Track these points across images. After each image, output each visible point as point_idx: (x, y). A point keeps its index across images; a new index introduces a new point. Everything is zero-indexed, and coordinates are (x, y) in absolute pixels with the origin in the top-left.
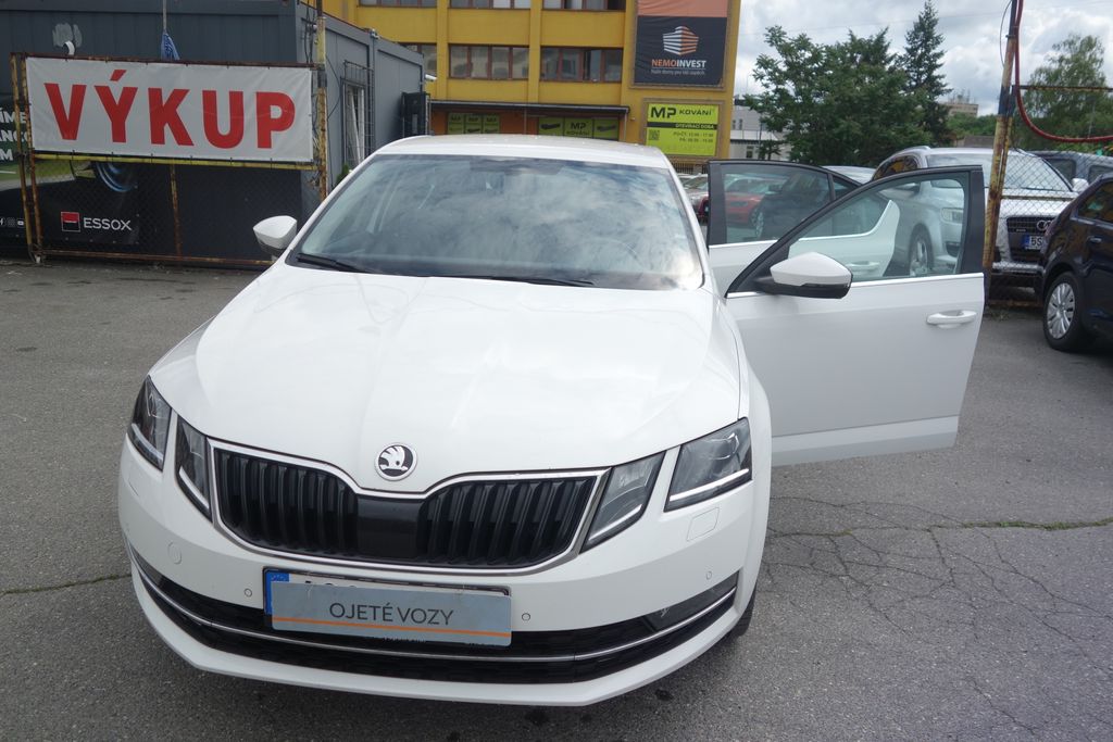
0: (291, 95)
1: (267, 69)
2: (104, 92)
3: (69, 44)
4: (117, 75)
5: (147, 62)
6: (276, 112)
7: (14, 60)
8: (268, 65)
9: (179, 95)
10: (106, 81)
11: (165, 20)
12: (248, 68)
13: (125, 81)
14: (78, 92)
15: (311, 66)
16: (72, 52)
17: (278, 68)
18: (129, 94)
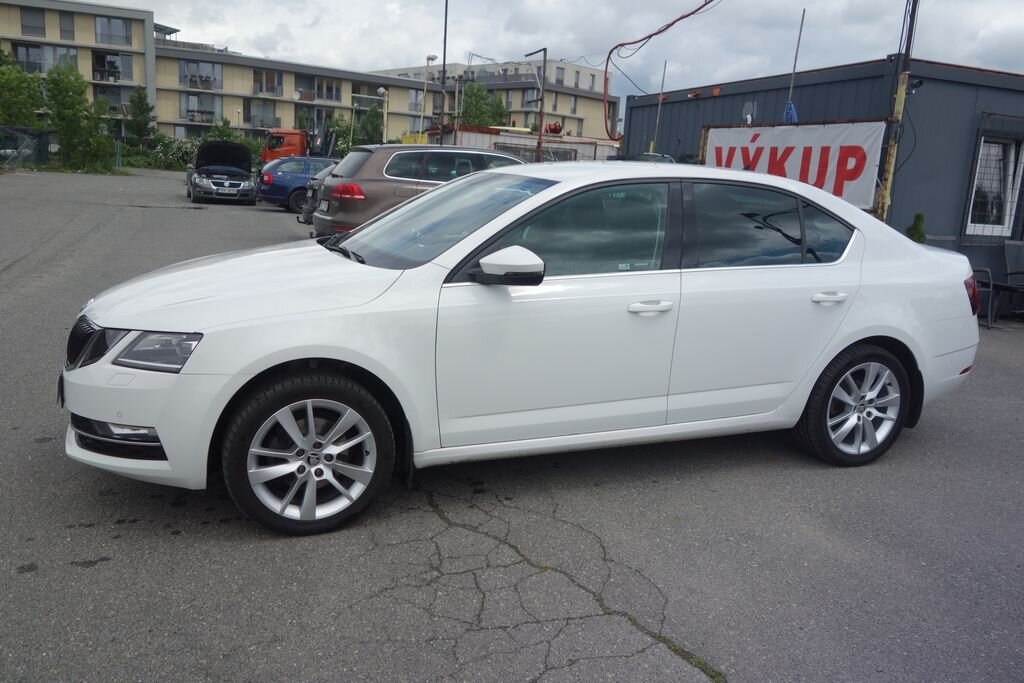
0: (865, 148)
1: (851, 125)
2: (745, 151)
3: (749, 117)
4: (755, 137)
5: (773, 126)
6: (851, 163)
7: (703, 131)
8: (853, 121)
9: (788, 151)
10: (746, 143)
11: (791, 91)
12: (837, 125)
13: (758, 143)
14: (732, 151)
15: (886, 120)
16: (749, 122)
17: (859, 124)
18: (759, 151)
